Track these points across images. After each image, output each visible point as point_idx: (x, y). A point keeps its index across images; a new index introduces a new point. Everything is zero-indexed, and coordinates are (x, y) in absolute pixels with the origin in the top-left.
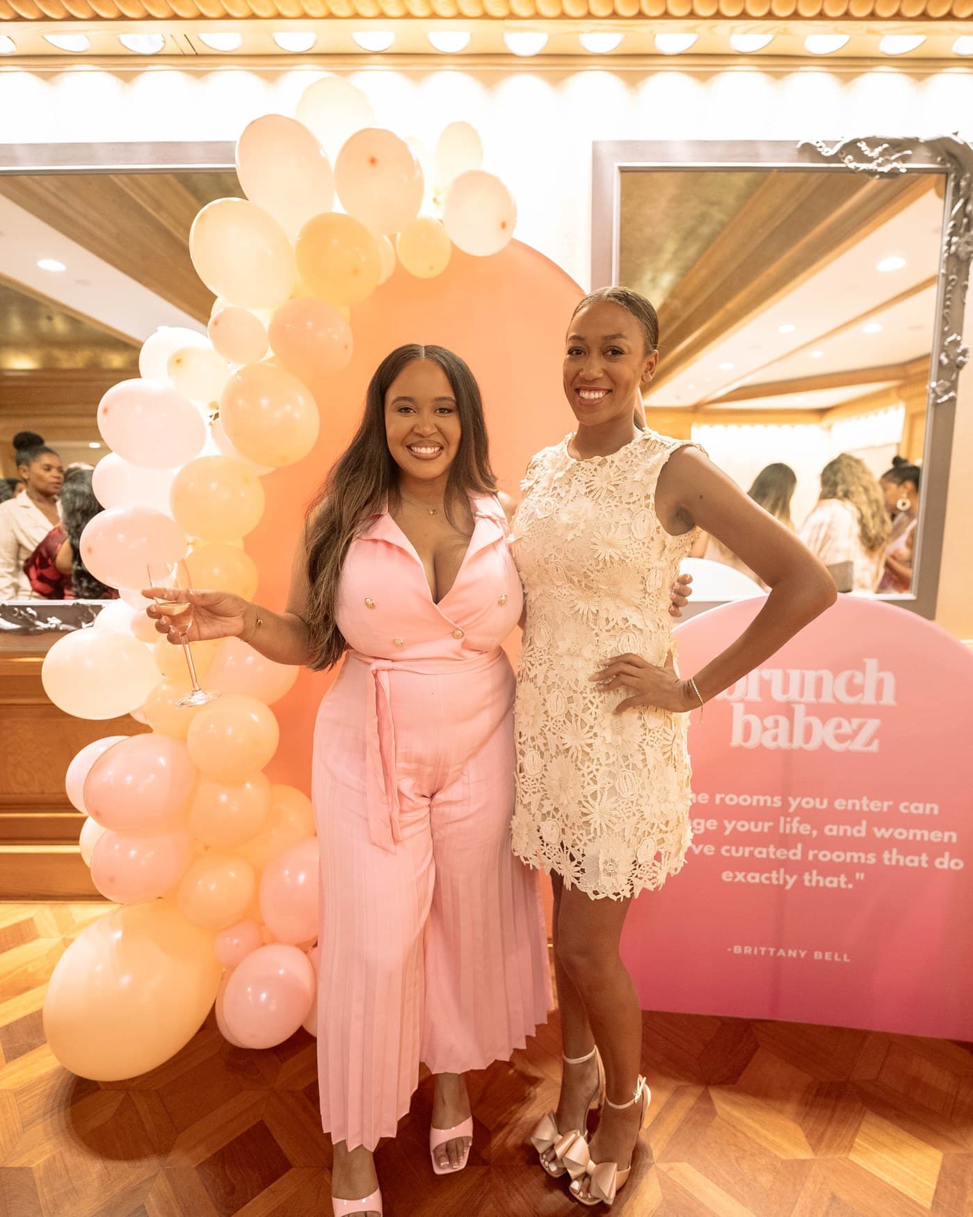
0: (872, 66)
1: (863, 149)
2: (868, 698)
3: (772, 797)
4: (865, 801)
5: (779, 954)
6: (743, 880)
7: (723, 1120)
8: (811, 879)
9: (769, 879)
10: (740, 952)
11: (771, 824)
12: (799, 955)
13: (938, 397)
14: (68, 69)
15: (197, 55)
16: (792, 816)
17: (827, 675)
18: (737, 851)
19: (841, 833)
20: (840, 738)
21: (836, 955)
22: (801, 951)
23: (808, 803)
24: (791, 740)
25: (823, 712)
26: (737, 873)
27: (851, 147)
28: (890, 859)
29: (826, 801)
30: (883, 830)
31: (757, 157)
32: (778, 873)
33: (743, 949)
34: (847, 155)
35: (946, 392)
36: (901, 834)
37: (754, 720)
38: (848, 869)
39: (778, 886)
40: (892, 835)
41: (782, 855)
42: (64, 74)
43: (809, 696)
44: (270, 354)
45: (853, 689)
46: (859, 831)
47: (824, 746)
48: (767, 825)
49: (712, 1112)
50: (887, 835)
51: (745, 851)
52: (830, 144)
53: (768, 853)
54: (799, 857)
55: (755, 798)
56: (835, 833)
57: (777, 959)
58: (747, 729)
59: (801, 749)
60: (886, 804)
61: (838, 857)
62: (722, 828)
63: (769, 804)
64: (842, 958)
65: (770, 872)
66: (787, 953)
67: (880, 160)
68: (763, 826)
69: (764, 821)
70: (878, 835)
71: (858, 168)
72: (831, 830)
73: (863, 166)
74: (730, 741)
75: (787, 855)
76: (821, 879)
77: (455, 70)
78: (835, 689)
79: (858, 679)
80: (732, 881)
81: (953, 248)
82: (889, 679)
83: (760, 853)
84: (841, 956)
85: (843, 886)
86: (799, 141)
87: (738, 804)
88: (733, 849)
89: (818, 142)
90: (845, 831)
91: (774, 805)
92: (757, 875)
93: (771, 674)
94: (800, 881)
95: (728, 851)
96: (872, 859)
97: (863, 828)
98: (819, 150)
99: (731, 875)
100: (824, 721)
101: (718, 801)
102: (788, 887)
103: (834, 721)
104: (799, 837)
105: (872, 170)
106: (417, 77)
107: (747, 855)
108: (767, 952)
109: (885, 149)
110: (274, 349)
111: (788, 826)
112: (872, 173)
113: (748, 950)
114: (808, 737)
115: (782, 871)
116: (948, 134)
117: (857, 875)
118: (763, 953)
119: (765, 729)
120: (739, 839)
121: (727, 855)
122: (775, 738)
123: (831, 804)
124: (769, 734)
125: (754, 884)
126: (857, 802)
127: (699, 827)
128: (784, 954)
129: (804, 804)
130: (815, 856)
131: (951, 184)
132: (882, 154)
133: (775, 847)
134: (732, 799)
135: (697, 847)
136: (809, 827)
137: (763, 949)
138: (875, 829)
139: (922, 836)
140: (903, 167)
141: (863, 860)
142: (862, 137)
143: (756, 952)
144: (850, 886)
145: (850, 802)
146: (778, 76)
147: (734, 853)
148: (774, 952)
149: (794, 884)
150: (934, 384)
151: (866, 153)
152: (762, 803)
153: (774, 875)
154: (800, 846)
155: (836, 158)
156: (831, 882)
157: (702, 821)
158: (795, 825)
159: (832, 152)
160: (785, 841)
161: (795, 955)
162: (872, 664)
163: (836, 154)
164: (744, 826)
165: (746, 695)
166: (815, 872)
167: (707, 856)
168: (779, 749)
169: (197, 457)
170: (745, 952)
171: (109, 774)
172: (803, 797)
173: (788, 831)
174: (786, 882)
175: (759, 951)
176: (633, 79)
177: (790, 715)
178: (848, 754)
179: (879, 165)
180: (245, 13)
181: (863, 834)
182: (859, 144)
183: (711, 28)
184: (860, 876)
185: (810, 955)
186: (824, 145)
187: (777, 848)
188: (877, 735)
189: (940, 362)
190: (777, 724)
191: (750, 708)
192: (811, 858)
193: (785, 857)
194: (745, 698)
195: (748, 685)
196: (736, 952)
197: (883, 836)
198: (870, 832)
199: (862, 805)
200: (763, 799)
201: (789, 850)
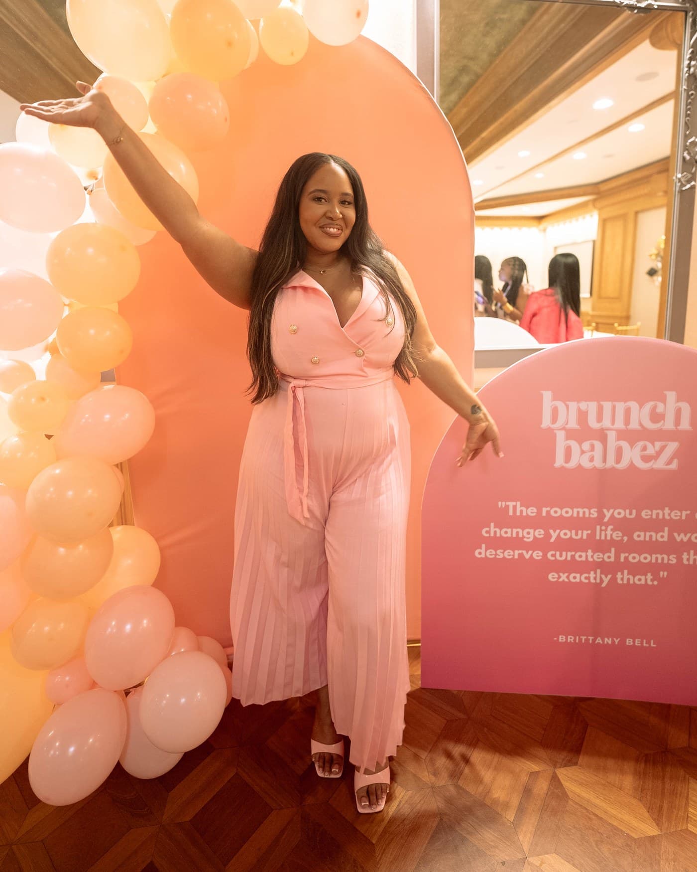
2: (668, 424)
3: (590, 509)
4: (667, 511)
5: (596, 642)
6: (566, 580)
7: (577, 803)
8: (623, 577)
9: (587, 578)
10: (564, 640)
11: (589, 532)
12: (613, 642)
13: (683, 185)
16: (607, 525)
17: (634, 405)
18: (561, 556)
19: (647, 539)
20: (646, 459)
21: (645, 641)
22: (615, 639)
23: (620, 513)
24: (605, 460)
25: (630, 436)
26: (561, 574)
28: (688, 560)
29: (634, 512)
30: (682, 535)
32: (595, 573)
33: (567, 639)
35: (689, 182)
37: (574, 444)
38: (654, 568)
39: (595, 584)
40: (690, 539)
41: (599, 558)
43: (620, 424)
45: (655, 417)
46: (662, 537)
47: (632, 465)
48: (585, 533)
50: (685, 539)
51: (567, 556)
53: (587, 556)
54: (612, 559)
55: (575, 510)
56: (642, 538)
57: (595, 646)
58: (568, 452)
59: (613, 469)
60: (685, 513)
61: (645, 558)
62: (547, 536)
63: (587, 515)
64: (650, 644)
65: (590, 573)
66: (603, 641)
68: (582, 534)
69: (582, 530)
70: (678, 539)
72: (639, 536)
74: (554, 462)
75: (603, 558)
76: (631, 577)
78: (641, 416)
79: (660, 408)
80: (557, 581)
81: (692, 70)
82: (686, 407)
83: (581, 556)
84: (648, 642)
85: (649, 583)
87: (561, 515)
88: (557, 554)
90: (651, 536)
91: (591, 516)
92: (578, 576)
93: (588, 405)
94: (614, 580)
95: (553, 556)
96: (673, 560)
97: (666, 534)
99: (556, 576)
100: (632, 444)
101: (544, 514)
102: (604, 585)
103: (641, 444)
104: (612, 543)
105: (632, 5)
107: (569, 558)
108: (587, 640)
111: (603, 533)
112: (632, 8)
113: (571, 639)
114: (618, 459)
115: (598, 571)
117: (661, 573)
118: (583, 641)
119: (583, 452)
120: (562, 545)
121: (552, 559)
122: (592, 459)
123: (638, 514)
124: (587, 456)
125: (576, 583)
126: (660, 512)
127: (528, 536)
128: (601, 642)
129: (616, 515)
130: (626, 558)
131: (689, 20)
133: (592, 552)
134: (556, 512)
135: (527, 553)
136: (620, 534)
137: (583, 638)
138: (676, 535)
140: (655, 4)
141: (666, 561)
143: (577, 640)
144: (656, 583)
145: (655, 512)
147: (558, 557)
148: (592, 640)
149: (608, 582)
150: (680, 175)
152: (581, 515)
153: (592, 575)
154: (613, 550)
156: (639, 580)
157: (531, 531)
158: (609, 532)
160: (600, 546)
162: (671, 395)
164: (565, 534)
165: (567, 424)
166: (626, 572)
167: (536, 561)
168: (595, 468)
170: (569, 640)
172: (615, 509)
173: (603, 538)
174: (602, 581)
175: (580, 640)
177: (603, 439)
178: (652, 470)
181: (666, 539)
184: (663, 574)
185: (623, 642)
187: (594, 552)
188: (677, 454)
189: (684, 158)
190: (592, 448)
191: (570, 434)
192: (622, 560)
193: (601, 560)
194: (566, 426)
195: (569, 415)
196: (560, 641)
197: (682, 540)
198: (671, 536)
199: (664, 515)
200: (581, 511)
201: (604, 554)
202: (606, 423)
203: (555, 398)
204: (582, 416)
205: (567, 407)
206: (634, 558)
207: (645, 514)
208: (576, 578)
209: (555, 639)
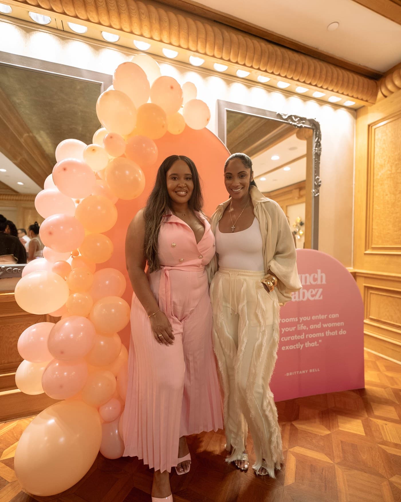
0: (293, 95)
1: (293, 118)
2: (319, 282)
3: (295, 318)
5: (300, 373)
6: (288, 349)
8: (308, 344)
9: (296, 347)
10: (288, 375)
11: (295, 327)
13: (315, 194)
15: (64, 31)
16: (301, 323)
17: (307, 275)
18: (286, 339)
19: (314, 327)
20: (313, 296)
22: (306, 371)
23: (306, 318)
24: (299, 298)
25: (307, 288)
26: (287, 346)
27: (290, 117)
28: (327, 334)
29: (310, 317)
30: (325, 324)
32: (298, 344)
34: (289, 119)
35: (317, 193)
36: (330, 325)
38: (317, 339)
39: (298, 349)
40: (328, 326)
41: (299, 338)
43: (304, 283)
45: (315, 280)
47: (308, 299)
49: (296, 429)
50: (326, 326)
51: (288, 338)
52: (285, 115)
53: (295, 338)
54: (303, 338)
55: (290, 319)
57: (299, 375)
59: (302, 301)
60: (326, 316)
61: (314, 335)
65: (296, 344)
66: (302, 372)
67: (298, 122)
68: (293, 329)
69: (293, 327)
72: (312, 327)
73: (293, 123)
76: (310, 344)
77: (169, 64)
78: (310, 279)
79: (316, 277)
80: (285, 350)
81: (316, 151)
82: (324, 275)
83: (293, 338)
84: (317, 370)
85: (316, 345)
86: (276, 113)
87: (285, 322)
88: (285, 338)
89: (281, 114)
91: (295, 321)
92: (292, 346)
94: (304, 346)
95: (283, 339)
96: (323, 335)
97: (320, 324)
99: (285, 347)
100: (308, 290)
102: (301, 349)
103: (310, 290)
104: (303, 331)
107: (289, 339)
109: (299, 120)
111: (300, 327)
112: (295, 126)
113: (291, 374)
114: (304, 297)
115: (299, 343)
116: (313, 118)
120: (286, 334)
121: (283, 340)
122: (295, 298)
123: (311, 318)
125: (292, 349)
126: (318, 316)
129: (304, 319)
130: (308, 336)
131: (315, 133)
132: (298, 121)
136: (305, 327)
139: (335, 325)
140: (304, 126)
141: (320, 336)
142: (293, 114)
144: (318, 345)
145: (316, 317)
146: (269, 92)
147: (285, 340)
148: (298, 372)
149: (303, 348)
150: (314, 190)
151: (294, 120)
152: (292, 321)
153: (297, 345)
154: (303, 334)
155: (286, 119)
156: (313, 345)
158: (302, 327)
159: (285, 117)
160: (299, 333)
161: (304, 372)
162: (319, 271)
164: (288, 329)
166: (308, 342)
168: (296, 301)
172: (303, 317)
173: (300, 329)
174: (300, 347)
175: (294, 373)
176: (229, 83)
178: (315, 300)
179: (298, 124)
181: (320, 327)
183: (256, 72)
184: (320, 341)
185: (309, 371)
186: (283, 115)
187: (297, 335)
188: (322, 293)
189: (315, 184)
192: (307, 337)
197: (325, 326)
198: (322, 326)
199: (319, 317)
200: (292, 319)
201: (300, 336)
206: (311, 336)
207: (314, 318)
208: (292, 347)
209: (285, 375)
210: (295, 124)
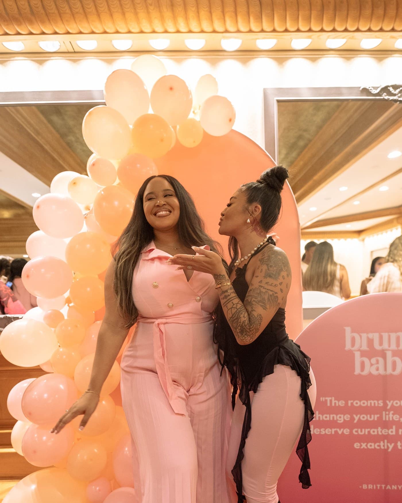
0: (391, 54)
1: (391, 90)
3: (378, 401)
5: (387, 488)
6: (366, 447)
8: (401, 445)
9: (379, 446)
10: (366, 488)
11: (378, 416)
12: (398, 488)
14: (12, 59)
15: (75, 52)
16: (389, 411)
18: (361, 431)
22: (399, 486)
23: (397, 403)
24: (385, 369)
26: (362, 444)
27: (385, 89)
31: (341, 94)
32: (384, 442)
33: (368, 486)
34: (384, 93)
37: (366, 360)
39: (385, 449)
41: (385, 433)
42: (11, 61)
43: (393, 347)
44: (118, 181)
48: (376, 416)
51: (365, 431)
52: (375, 88)
53: (378, 432)
54: (394, 433)
55: (369, 402)
57: (387, 492)
58: (363, 365)
59: (391, 375)
62: (353, 419)
63: (376, 405)
65: (380, 443)
66: (391, 487)
67: (399, 95)
68: (374, 417)
69: (374, 414)
71: (389, 99)
73: (391, 98)
74: (354, 371)
75: (388, 433)
80: (360, 448)
83: (374, 432)
86: (360, 87)
87: (360, 405)
88: (359, 430)
89: (369, 87)
91: (379, 405)
92: (373, 444)
93: (373, 335)
94: (396, 446)
95: (356, 431)
98: (370, 91)
99: (359, 445)
101: (349, 405)
102: (390, 450)
104: (393, 422)
105: (396, 99)
106: (179, 61)
107: (366, 433)
108: (381, 487)
109: (401, 90)
110: (119, 179)
111: (387, 416)
112: (396, 101)
113: (370, 487)
114: (394, 369)
115: (386, 441)
118: (379, 488)
119: (372, 365)
120: (362, 424)
121: (356, 433)
122: (377, 369)
124: (375, 366)
125: (372, 449)
127: (340, 419)
128: (390, 488)
129: (394, 404)
132: (400, 92)
133: (381, 428)
134: (357, 403)
135: (340, 430)
136: (398, 417)
137: (379, 486)
142: (390, 85)
143: (375, 487)
146: (348, 59)
147: (360, 433)
148: (384, 487)
149: (392, 448)
151: (392, 92)
152: (373, 405)
153: (382, 444)
154: (394, 427)
155: (378, 94)
157: (342, 416)
158: (391, 415)
159: (376, 92)
160: (386, 425)
161: (396, 488)
163: (378, 93)
164: (364, 417)
165: (361, 347)
167: (346, 435)
168: (380, 375)
169: (79, 233)
170: (369, 487)
171: (35, 393)
172: (394, 400)
173: (387, 419)
174: (388, 447)
175: (377, 487)
176: (281, 61)
177: (384, 357)
179: (399, 97)
180: (101, 30)
182: (389, 88)
186: (372, 89)
187: (382, 428)
190: (377, 362)
191: (363, 354)
192: (400, 433)
193: (387, 434)
194: (361, 349)
195: (361, 342)
196: (364, 488)
200: (373, 402)
201: (388, 430)
202: (385, 346)
203: (353, 331)
204: (370, 342)
205: (361, 337)
209: (360, 487)
210: (395, 98)
